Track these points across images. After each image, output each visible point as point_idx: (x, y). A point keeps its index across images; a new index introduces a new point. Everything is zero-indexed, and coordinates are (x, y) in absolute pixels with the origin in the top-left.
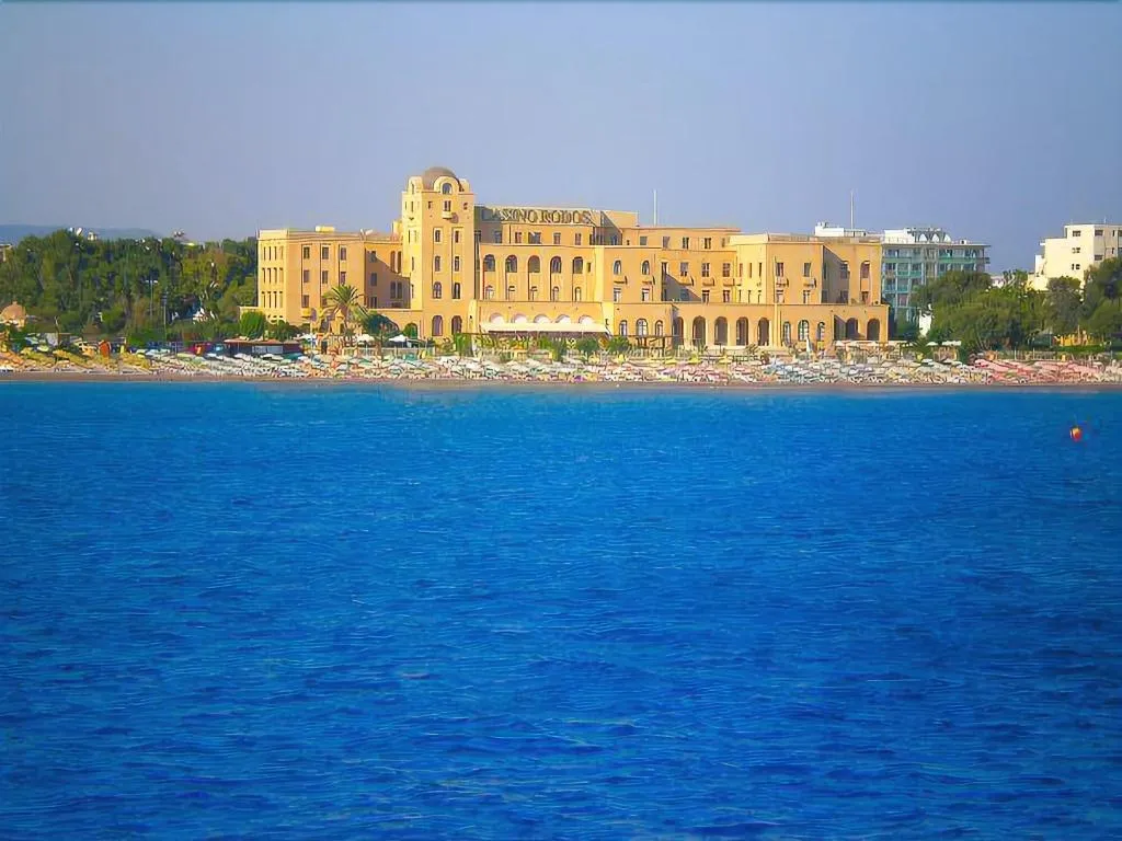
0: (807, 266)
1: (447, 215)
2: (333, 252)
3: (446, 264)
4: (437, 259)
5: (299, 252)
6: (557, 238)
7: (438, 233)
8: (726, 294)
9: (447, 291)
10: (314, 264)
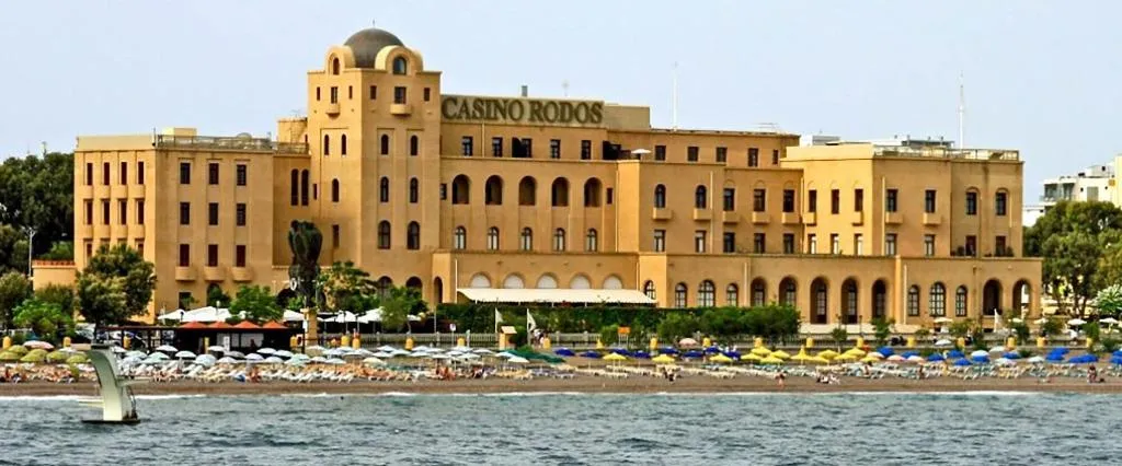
0: (931, 196)
1: (398, 109)
2: (227, 172)
3: (398, 190)
4: (385, 184)
5: (175, 173)
6: (556, 147)
7: (385, 139)
8: (789, 240)
9: (399, 237)
10: (198, 193)
